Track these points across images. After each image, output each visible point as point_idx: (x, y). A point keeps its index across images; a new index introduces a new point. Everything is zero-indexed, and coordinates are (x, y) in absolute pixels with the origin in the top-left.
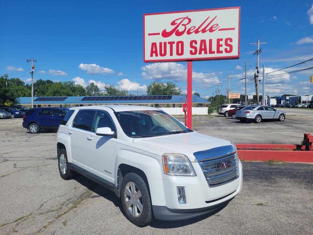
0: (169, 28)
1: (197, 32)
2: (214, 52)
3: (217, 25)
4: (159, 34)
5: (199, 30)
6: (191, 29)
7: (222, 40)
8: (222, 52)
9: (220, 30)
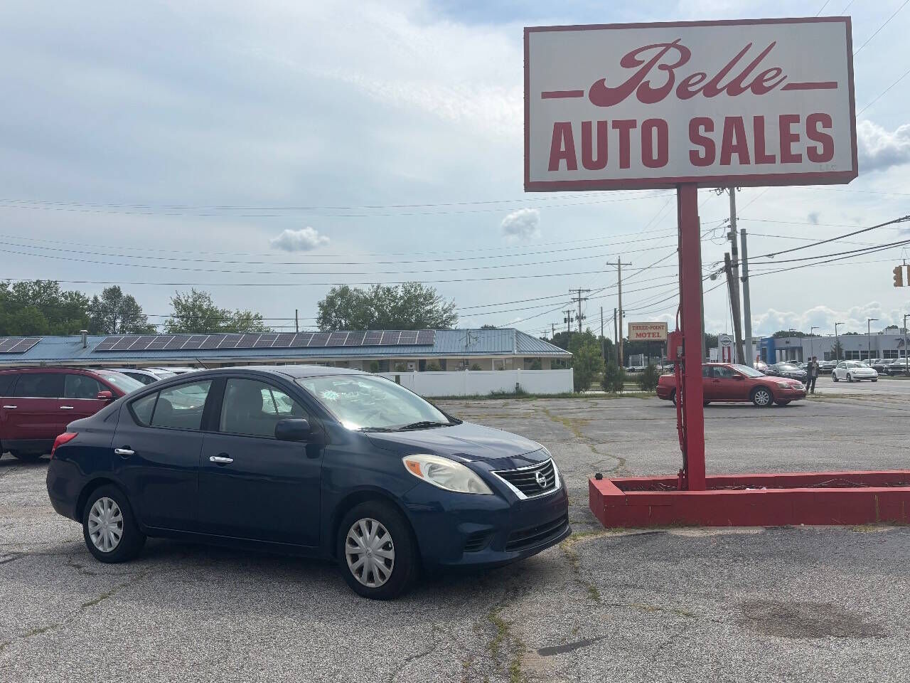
0: (617, 77)
1: (711, 90)
2: (771, 159)
3: (779, 71)
4: (580, 94)
5: (719, 86)
6: (692, 82)
7: (796, 119)
8: (798, 159)
9: (790, 87)
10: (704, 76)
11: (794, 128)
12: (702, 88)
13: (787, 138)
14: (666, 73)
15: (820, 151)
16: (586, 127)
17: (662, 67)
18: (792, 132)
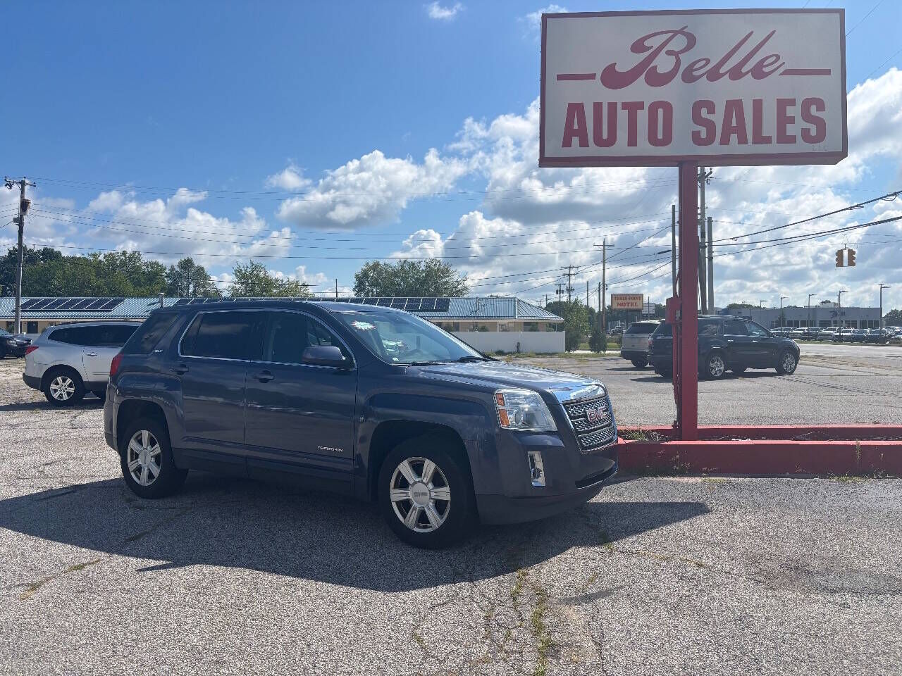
0: (627, 62)
1: (714, 75)
2: (768, 140)
3: (778, 57)
4: (592, 77)
5: (722, 71)
6: (696, 67)
7: (792, 102)
8: (792, 140)
9: (787, 72)
10: (708, 61)
11: (790, 111)
12: (705, 73)
13: (783, 120)
14: (673, 58)
15: (813, 132)
16: (598, 107)
17: (669, 53)
18: (788, 114)
